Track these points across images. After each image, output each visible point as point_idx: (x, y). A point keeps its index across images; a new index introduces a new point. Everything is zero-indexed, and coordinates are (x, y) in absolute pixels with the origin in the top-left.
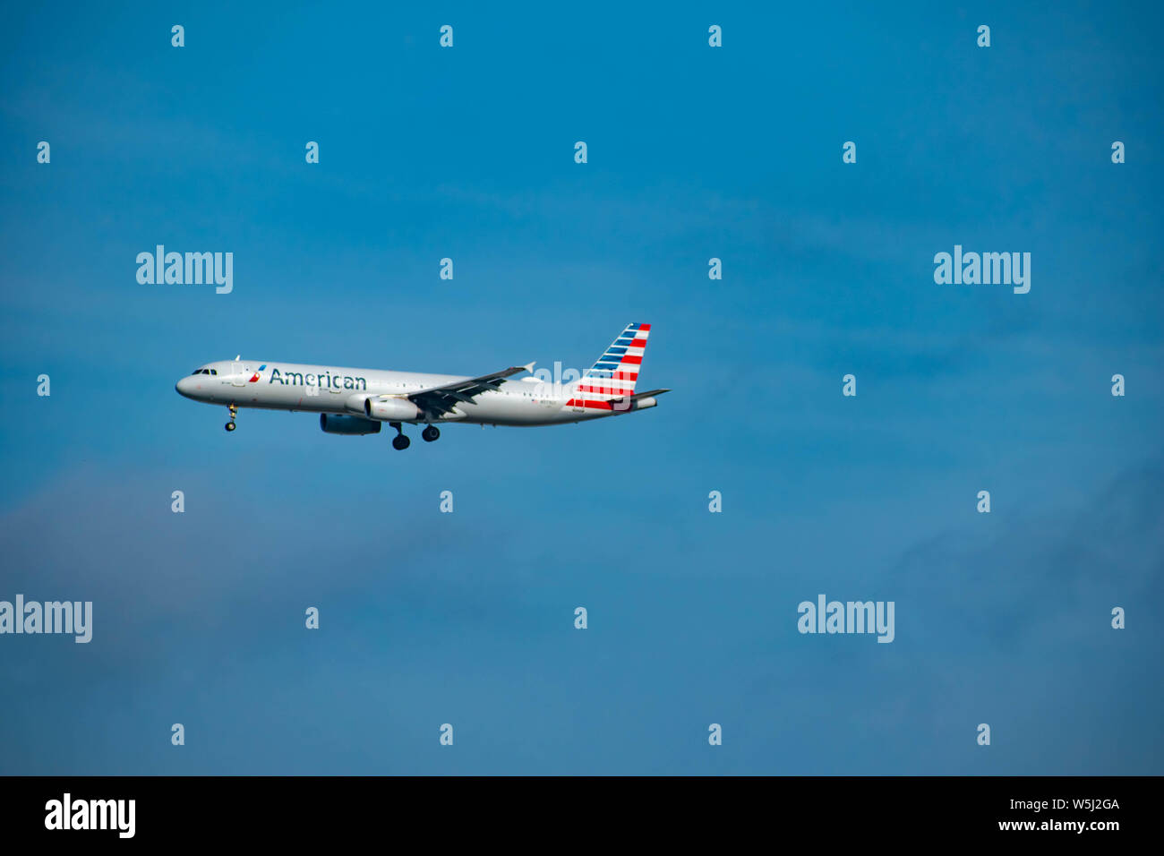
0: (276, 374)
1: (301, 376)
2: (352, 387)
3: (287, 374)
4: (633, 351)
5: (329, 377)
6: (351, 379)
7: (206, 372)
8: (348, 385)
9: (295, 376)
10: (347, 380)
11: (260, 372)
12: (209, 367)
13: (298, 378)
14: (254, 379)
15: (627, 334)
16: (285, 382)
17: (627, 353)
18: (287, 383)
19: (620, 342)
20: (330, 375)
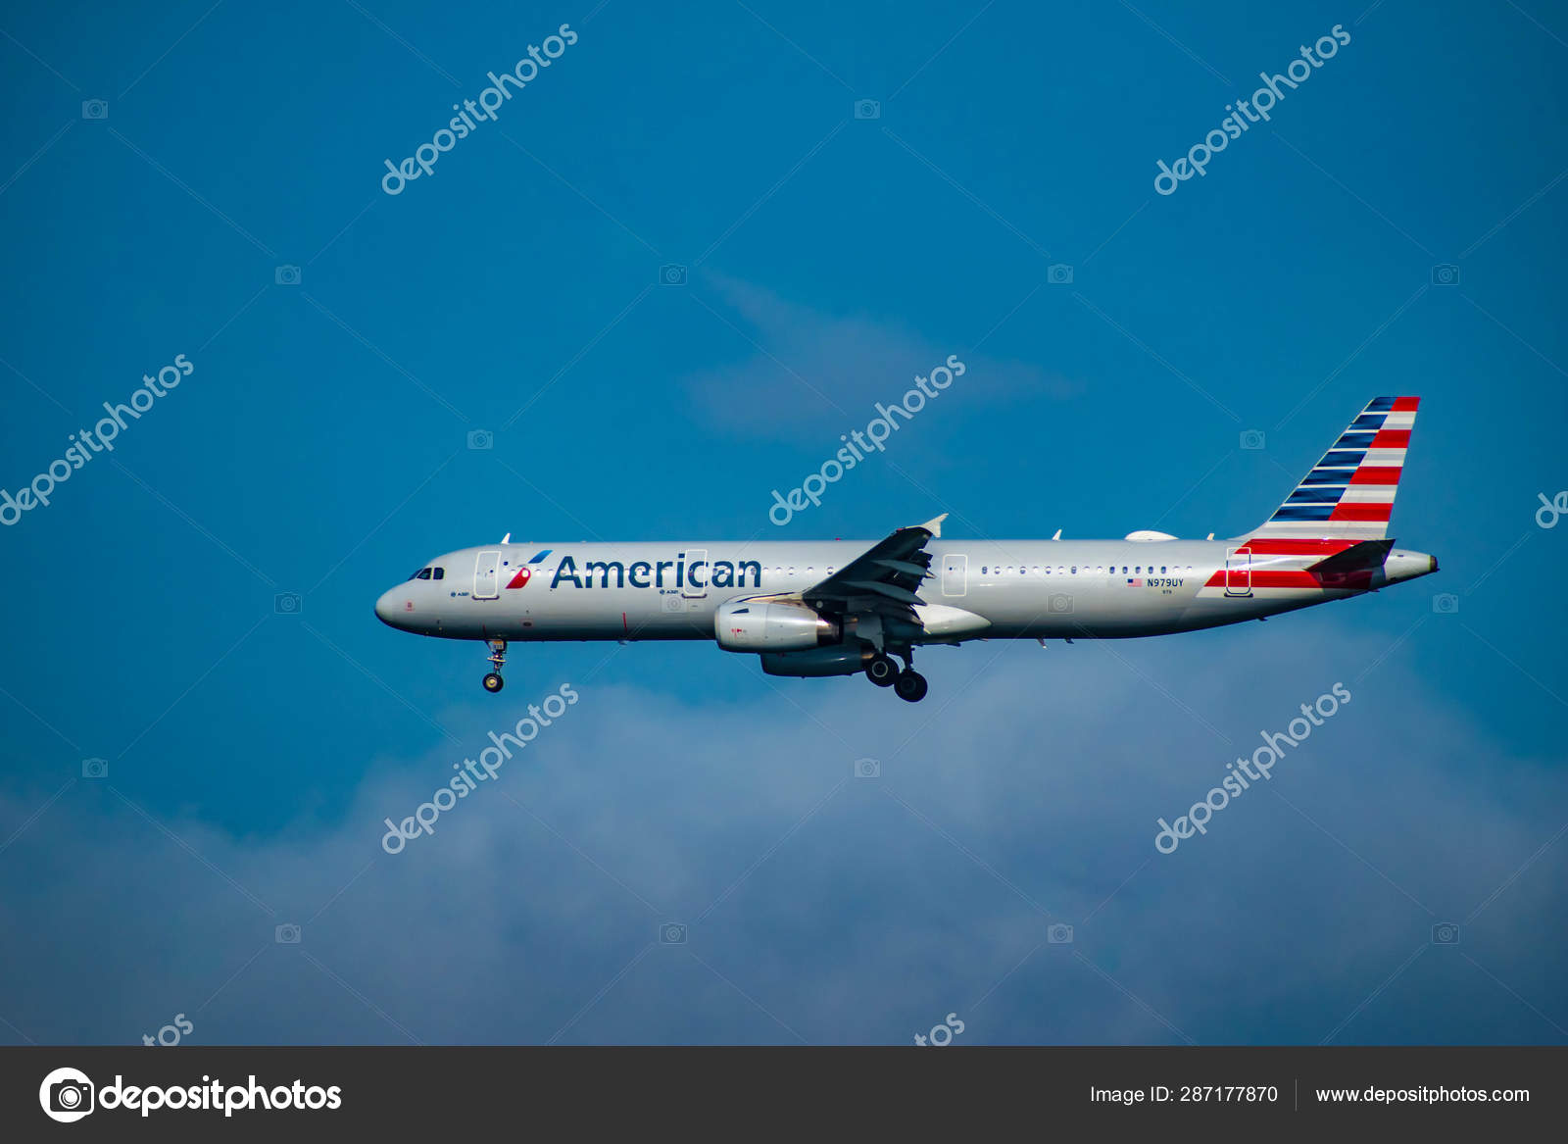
0: (567, 572)
1: (620, 568)
2: (729, 582)
3: (590, 566)
4: (1377, 458)
5: (681, 566)
6: (730, 566)
7: (425, 574)
8: (722, 579)
9: (606, 568)
10: (720, 568)
11: (533, 567)
12: (433, 565)
13: (613, 573)
14: (519, 582)
15: (1363, 421)
16: (584, 583)
17: (1365, 463)
18: (589, 584)
19: (1347, 440)
20: (684, 560)
